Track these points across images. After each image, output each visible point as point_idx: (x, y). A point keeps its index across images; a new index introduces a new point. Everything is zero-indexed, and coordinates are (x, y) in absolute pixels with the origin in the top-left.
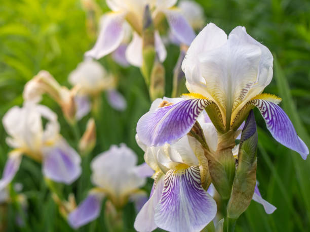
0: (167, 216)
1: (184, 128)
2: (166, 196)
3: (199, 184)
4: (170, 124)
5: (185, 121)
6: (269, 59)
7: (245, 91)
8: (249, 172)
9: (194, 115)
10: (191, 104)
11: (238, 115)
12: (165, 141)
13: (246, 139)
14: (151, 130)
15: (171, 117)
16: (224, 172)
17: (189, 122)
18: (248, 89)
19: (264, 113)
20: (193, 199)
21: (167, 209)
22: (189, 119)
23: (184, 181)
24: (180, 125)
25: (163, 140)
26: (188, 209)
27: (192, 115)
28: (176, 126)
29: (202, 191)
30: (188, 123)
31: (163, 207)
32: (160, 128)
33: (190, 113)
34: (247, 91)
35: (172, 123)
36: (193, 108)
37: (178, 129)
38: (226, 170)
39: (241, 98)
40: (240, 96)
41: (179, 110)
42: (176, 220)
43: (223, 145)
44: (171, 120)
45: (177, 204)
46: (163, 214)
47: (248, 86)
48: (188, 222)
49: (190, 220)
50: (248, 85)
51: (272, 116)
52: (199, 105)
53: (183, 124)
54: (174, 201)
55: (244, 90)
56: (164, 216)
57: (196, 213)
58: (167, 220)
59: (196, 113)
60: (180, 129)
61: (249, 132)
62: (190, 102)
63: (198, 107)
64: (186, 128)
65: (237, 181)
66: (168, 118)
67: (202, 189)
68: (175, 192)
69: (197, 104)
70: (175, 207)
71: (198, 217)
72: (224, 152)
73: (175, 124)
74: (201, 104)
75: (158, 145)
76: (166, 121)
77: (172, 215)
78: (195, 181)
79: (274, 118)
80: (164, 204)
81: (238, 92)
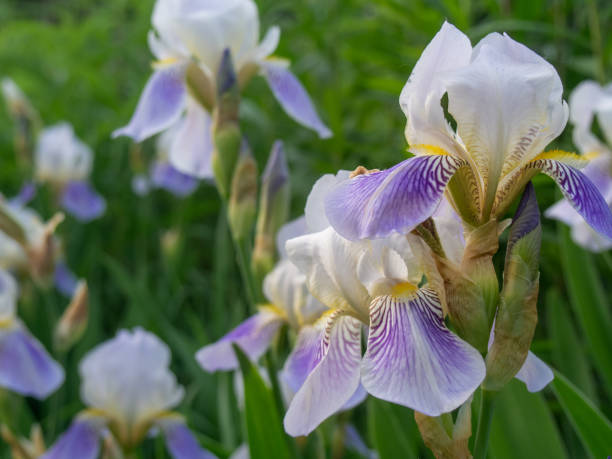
0: (389, 379)
1: (422, 206)
2: (377, 344)
3: (441, 320)
4: (395, 197)
5: (423, 192)
6: (557, 89)
7: (527, 142)
8: (529, 298)
9: (438, 183)
10: (429, 163)
11: (506, 192)
12: (390, 229)
13: (523, 235)
14: (355, 211)
15: (397, 186)
16: (481, 299)
17: (431, 195)
18: (531, 137)
19: (563, 183)
20: (437, 345)
21: (386, 366)
22: (430, 190)
23: (416, 313)
24: (414, 200)
25: (387, 227)
26: (432, 363)
27: (434, 183)
28: (407, 203)
29: (446, 332)
30: (428, 196)
31: (377, 362)
32: (378, 205)
33: (430, 180)
34: (530, 140)
35: (399, 196)
36: (433, 169)
37: (412, 208)
38: (484, 296)
39: (517, 155)
40: (516, 153)
41: (410, 173)
42: (411, 385)
43: (477, 247)
44: (398, 190)
45: (410, 354)
46: (378, 376)
47: (533, 132)
48: (435, 388)
49: (438, 383)
50: (532, 130)
51: (577, 188)
52: (446, 166)
53: (420, 199)
54: (401, 349)
55: (524, 139)
56: (382, 378)
57: (447, 371)
58: (391, 386)
59: (440, 180)
60: (415, 206)
61: (527, 223)
62: (427, 160)
63: (443, 169)
64: (426, 205)
65: (505, 316)
66: (391, 187)
67: (446, 329)
68: (401, 334)
69: (440, 163)
70: (404, 360)
71: (451, 377)
72: (478, 263)
73: (405, 199)
74: (448, 163)
75: (377, 236)
76: (388, 192)
77: (400, 375)
78: (435, 314)
79: (581, 193)
80: (376, 358)
81: (513, 145)
